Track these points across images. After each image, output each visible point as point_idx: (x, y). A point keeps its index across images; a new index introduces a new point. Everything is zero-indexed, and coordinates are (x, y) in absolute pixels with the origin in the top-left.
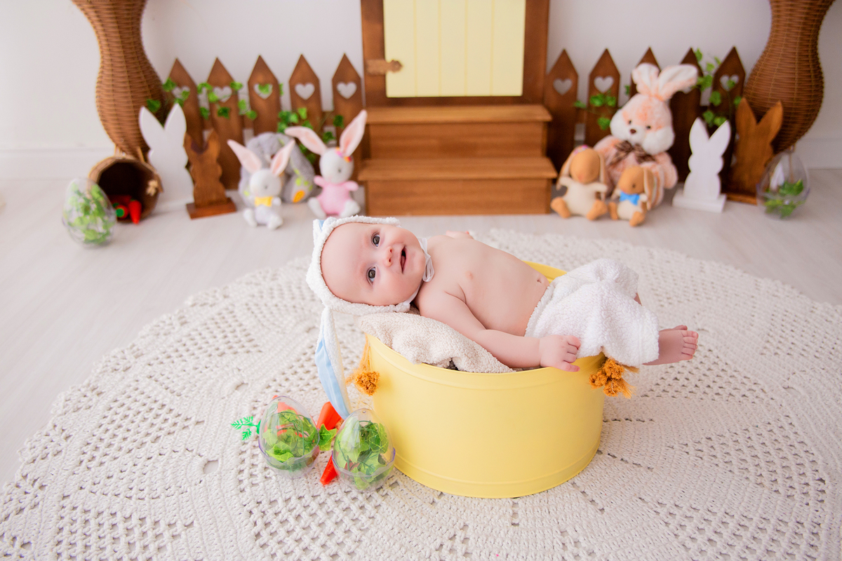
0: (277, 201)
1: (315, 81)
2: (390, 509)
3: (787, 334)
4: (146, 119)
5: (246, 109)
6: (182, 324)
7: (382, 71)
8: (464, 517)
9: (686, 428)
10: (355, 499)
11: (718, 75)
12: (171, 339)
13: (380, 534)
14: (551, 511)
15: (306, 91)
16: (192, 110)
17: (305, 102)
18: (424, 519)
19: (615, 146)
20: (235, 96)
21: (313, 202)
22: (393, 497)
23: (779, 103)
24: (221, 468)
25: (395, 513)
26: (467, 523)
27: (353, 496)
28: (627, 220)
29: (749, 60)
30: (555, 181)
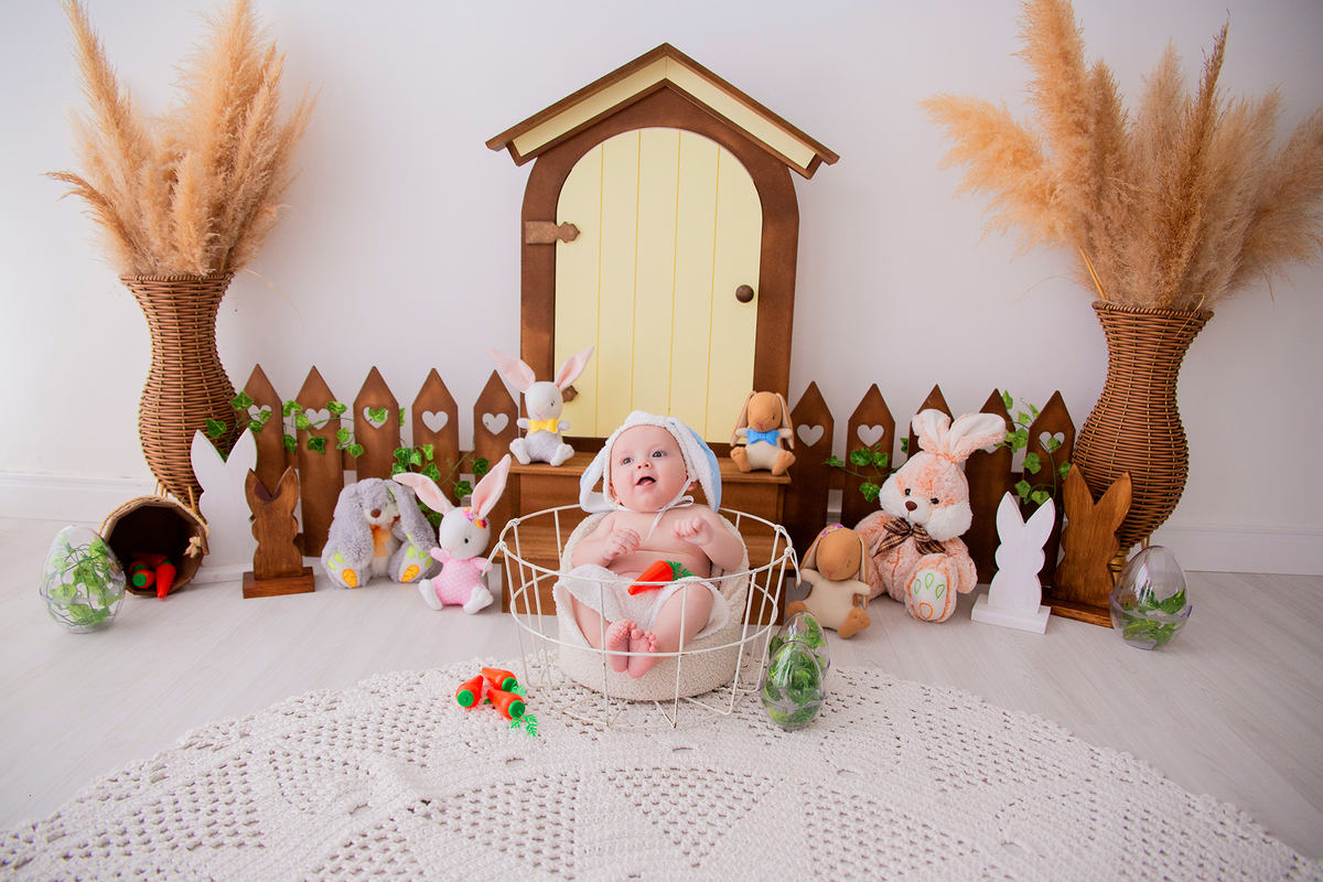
1: (452, 409)
4: (202, 448)
5: (348, 440)
6: (155, 781)
11: (1035, 430)
15: (436, 421)
16: (272, 438)
17: (434, 436)
19: (886, 526)
20: (335, 421)
21: (425, 586)
23: (1127, 475)
29: (1079, 414)
30: (792, 574)
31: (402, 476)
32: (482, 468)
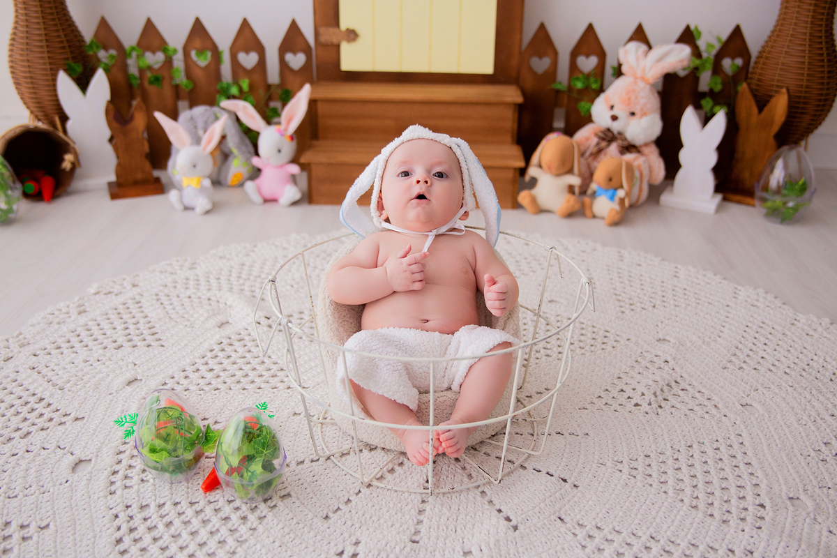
0: (207, 183)
1: (261, 50)
2: (275, 521)
3: (759, 347)
4: (65, 85)
5: (180, 78)
6: (80, 313)
7: (335, 41)
8: (358, 534)
9: (624, 444)
10: (237, 509)
11: (719, 57)
12: (64, 329)
13: (258, 546)
14: (458, 530)
15: (249, 60)
16: (119, 76)
17: (248, 73)
18: (312, 534)
19: (596, 135)
20: (169, 62)
21: (250, 186)
22: (281, 509)
23: (784, 90)
24: (93, 468)
25: (280, 526)
26: (360, 539)
27: (235, 506)
28: (603, 218)
29: (754, 41)
30: (522, 172)
31: (225, 103)
32: (286, 96)
